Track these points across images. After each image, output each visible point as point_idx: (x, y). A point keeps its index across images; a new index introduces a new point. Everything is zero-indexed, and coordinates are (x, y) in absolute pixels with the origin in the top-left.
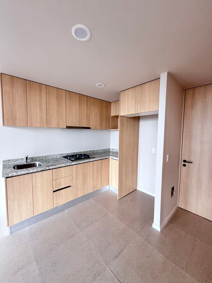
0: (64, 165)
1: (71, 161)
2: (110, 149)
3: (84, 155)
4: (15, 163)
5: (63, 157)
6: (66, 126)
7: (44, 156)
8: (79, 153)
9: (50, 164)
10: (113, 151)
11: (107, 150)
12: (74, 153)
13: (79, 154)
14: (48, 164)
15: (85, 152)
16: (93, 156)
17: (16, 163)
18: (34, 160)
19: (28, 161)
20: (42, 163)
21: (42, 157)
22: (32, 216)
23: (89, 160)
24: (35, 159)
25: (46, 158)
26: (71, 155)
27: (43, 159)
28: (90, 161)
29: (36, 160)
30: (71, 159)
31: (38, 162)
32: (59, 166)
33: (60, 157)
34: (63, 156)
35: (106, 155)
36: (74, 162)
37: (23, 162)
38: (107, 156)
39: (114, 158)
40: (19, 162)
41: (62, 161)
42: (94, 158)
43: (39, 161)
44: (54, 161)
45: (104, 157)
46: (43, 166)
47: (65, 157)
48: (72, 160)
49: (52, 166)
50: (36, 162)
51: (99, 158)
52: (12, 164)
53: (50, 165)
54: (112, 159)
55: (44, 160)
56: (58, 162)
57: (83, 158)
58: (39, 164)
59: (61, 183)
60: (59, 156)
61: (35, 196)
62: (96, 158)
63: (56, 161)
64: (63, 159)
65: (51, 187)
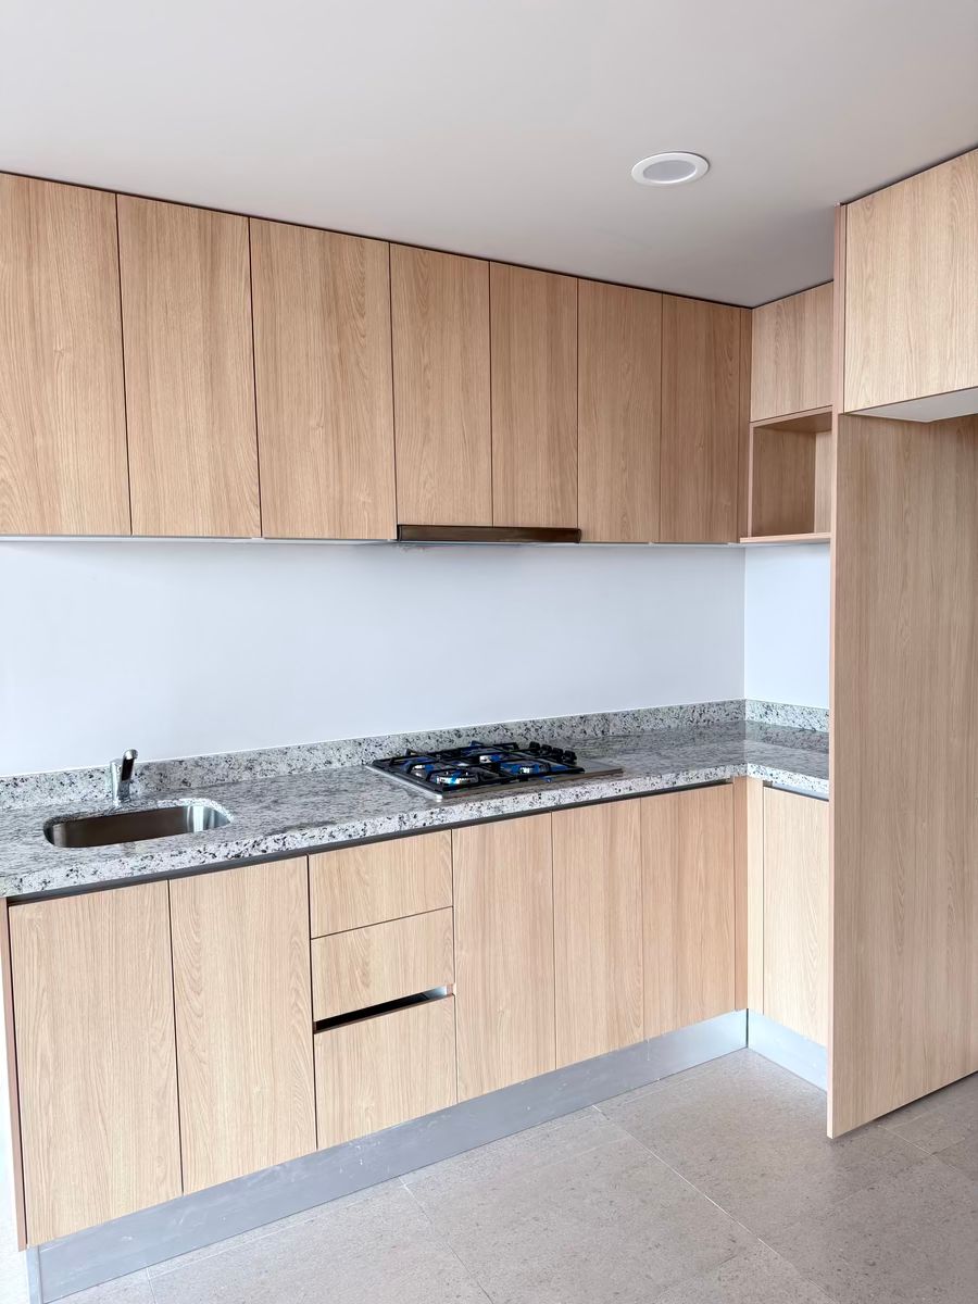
0: (392, 826)
1: (439, 797)
2: (741, 705)
3: (535, 748)
4: (49, 801)
5: (378, 764)
6: (398, 526)
7: (243, 754)
8: (496, 738)
9: (287, 814)
10: (771, 720)
11: (722, 717)
12: (458, 733)
13: (496, 746)
14: (274, 814)
15: (537, 726)
16: (606, 761)
17: (60, 802)
18: (175, 786)
19: (132, 790)
20: (232, 804)
21: (228, 759)
22: (169, 1192)
23: (579, 789)
24: (179, 774)
25: (258, 769)
26: (432, 746)
27: (233, 775)
28: (584, 799)
29: (185, 787)
30: (438, 780)
31: (199, 796)
32: (355, 828)
33: (356, 761)
34: (372, 759)
35: (712, 753)
36: (461, 806)
37: (101, 796)
38: (723, 762)
39: (782, 777)
40: (77, 798)
41: (371, 796)
42: (615, 773)
43: (205, 791)
44: (317, 794)
45: (699, 767)
46: (243, 829)
47: (392, 765)
48: (445, 789)
49: (309, 832)
50: (184, 796)
51: (654, 780)
52: (30, 812)
53: (288, 823)
54: (767, 784)
55: (244, 786)
56: (343, 798)
57: (526, 770)
58: (208, 812)
59: (366, 964)
60: (344, 758)
61: (192, 1049)
62: (632, 774)
63: (330, 792)
64: (381, 780)
65: (297, 992)
